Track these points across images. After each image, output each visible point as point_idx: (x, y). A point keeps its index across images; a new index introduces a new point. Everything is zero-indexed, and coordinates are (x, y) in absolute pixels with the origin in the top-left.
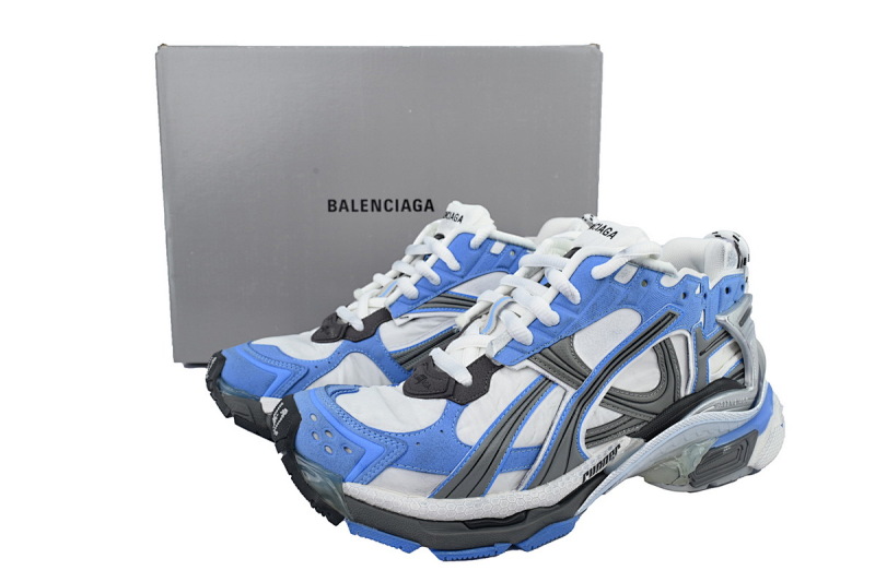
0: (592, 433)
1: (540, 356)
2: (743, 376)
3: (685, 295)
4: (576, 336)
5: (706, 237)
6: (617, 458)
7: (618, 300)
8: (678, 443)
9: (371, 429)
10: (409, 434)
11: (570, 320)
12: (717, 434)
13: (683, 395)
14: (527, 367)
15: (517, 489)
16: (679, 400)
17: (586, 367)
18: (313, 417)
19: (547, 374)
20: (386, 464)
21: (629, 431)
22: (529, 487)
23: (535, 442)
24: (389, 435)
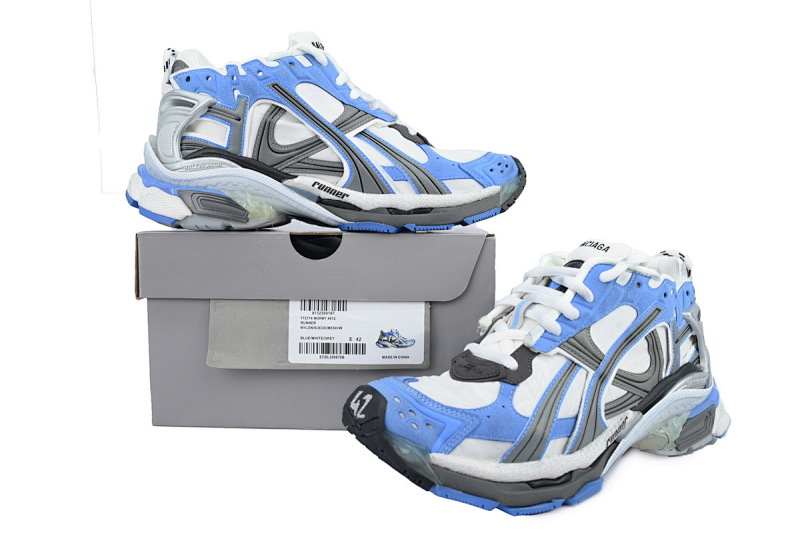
0: (608, 407)
1: (566, 344)
2: (699, 362)
3: (665, 295)
4: (592, 328)
5: (657, 256)
6: (627, 426)
7: (620, 299)
8: (665, 415)
9: (447, 408)
10: (480, 409)
11: (587, 315)
12: (690, 407)
13: (664, 376)
14: (558, 354)
15: (563, 453)
16: (662, 380)
17: (601, 353)
18: (397, 400)
19: (573, 359)
20: (464, 435)
21: (631, 406)
22: (571, 453)
23: (572, 414)
24: (463, 411)
